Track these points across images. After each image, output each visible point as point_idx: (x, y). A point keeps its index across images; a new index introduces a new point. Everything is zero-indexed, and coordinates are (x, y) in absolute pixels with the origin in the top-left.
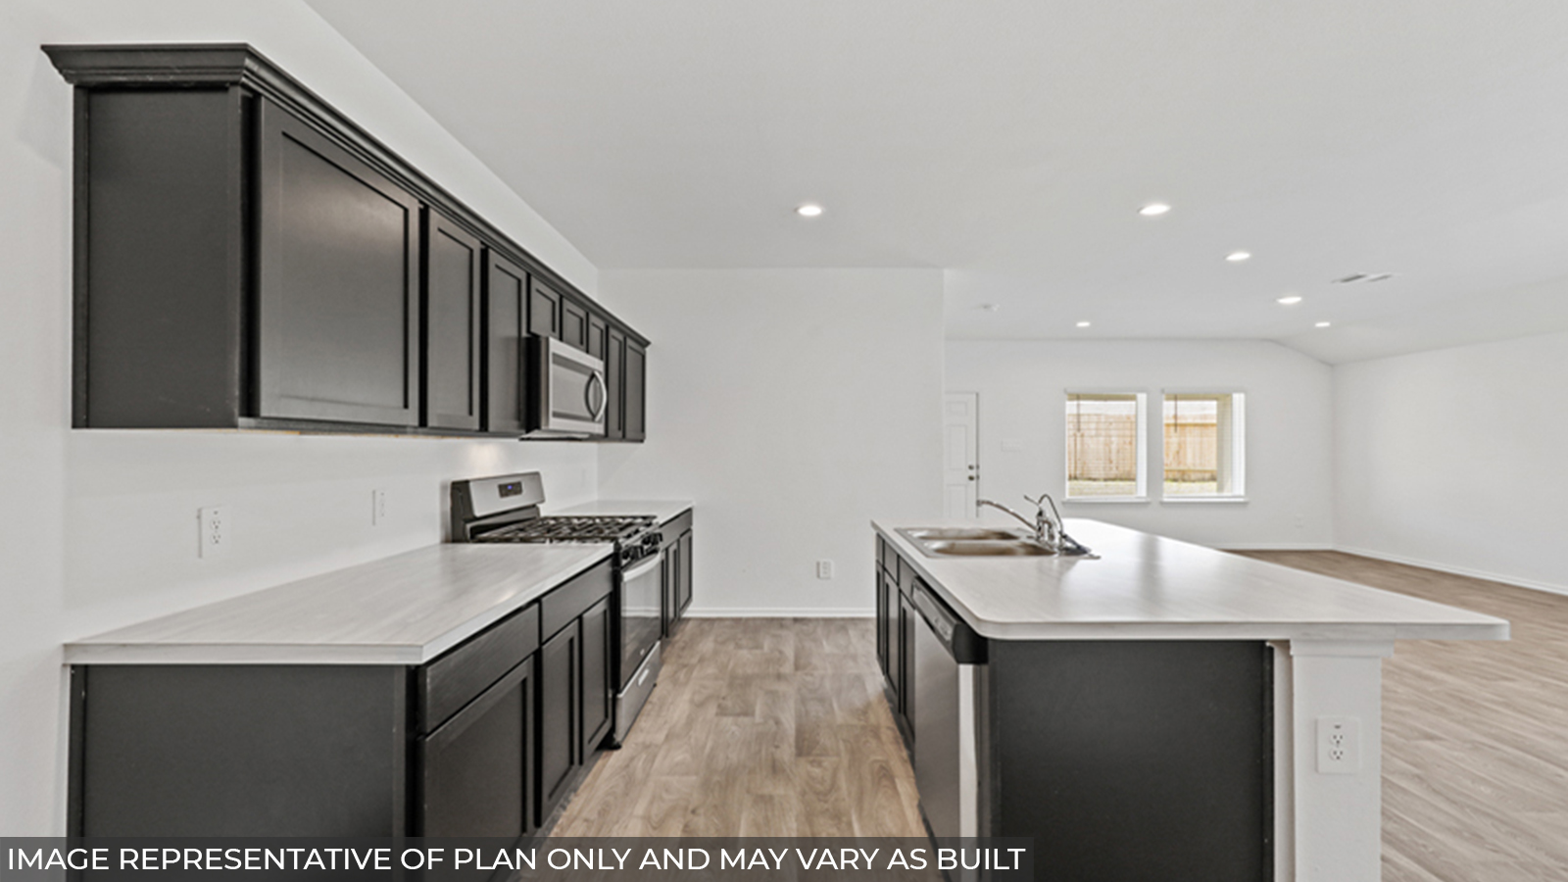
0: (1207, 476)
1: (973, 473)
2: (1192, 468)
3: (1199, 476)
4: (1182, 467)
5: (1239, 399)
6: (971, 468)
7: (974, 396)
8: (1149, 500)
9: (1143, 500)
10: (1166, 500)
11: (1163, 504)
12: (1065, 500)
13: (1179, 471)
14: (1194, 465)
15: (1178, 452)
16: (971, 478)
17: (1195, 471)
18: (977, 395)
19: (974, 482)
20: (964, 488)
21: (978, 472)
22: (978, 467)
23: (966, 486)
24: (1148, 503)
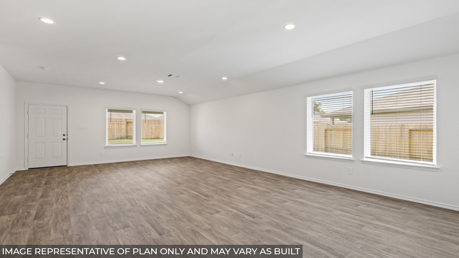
1: (65, 137)
5: (165, 114)
6: (64, 135)
7: (66, 107)
8: (136, 145)
9: (135, 145)
10: (142, 144)
11: (141, 146)
12: (106, 146)
16: (64, 139)
18: (67, 107)
19: (66, 140)
20: (60, 143)
21: (67, 137)
22: (67, 135)
23: (62, 142)
24: (136, 146)
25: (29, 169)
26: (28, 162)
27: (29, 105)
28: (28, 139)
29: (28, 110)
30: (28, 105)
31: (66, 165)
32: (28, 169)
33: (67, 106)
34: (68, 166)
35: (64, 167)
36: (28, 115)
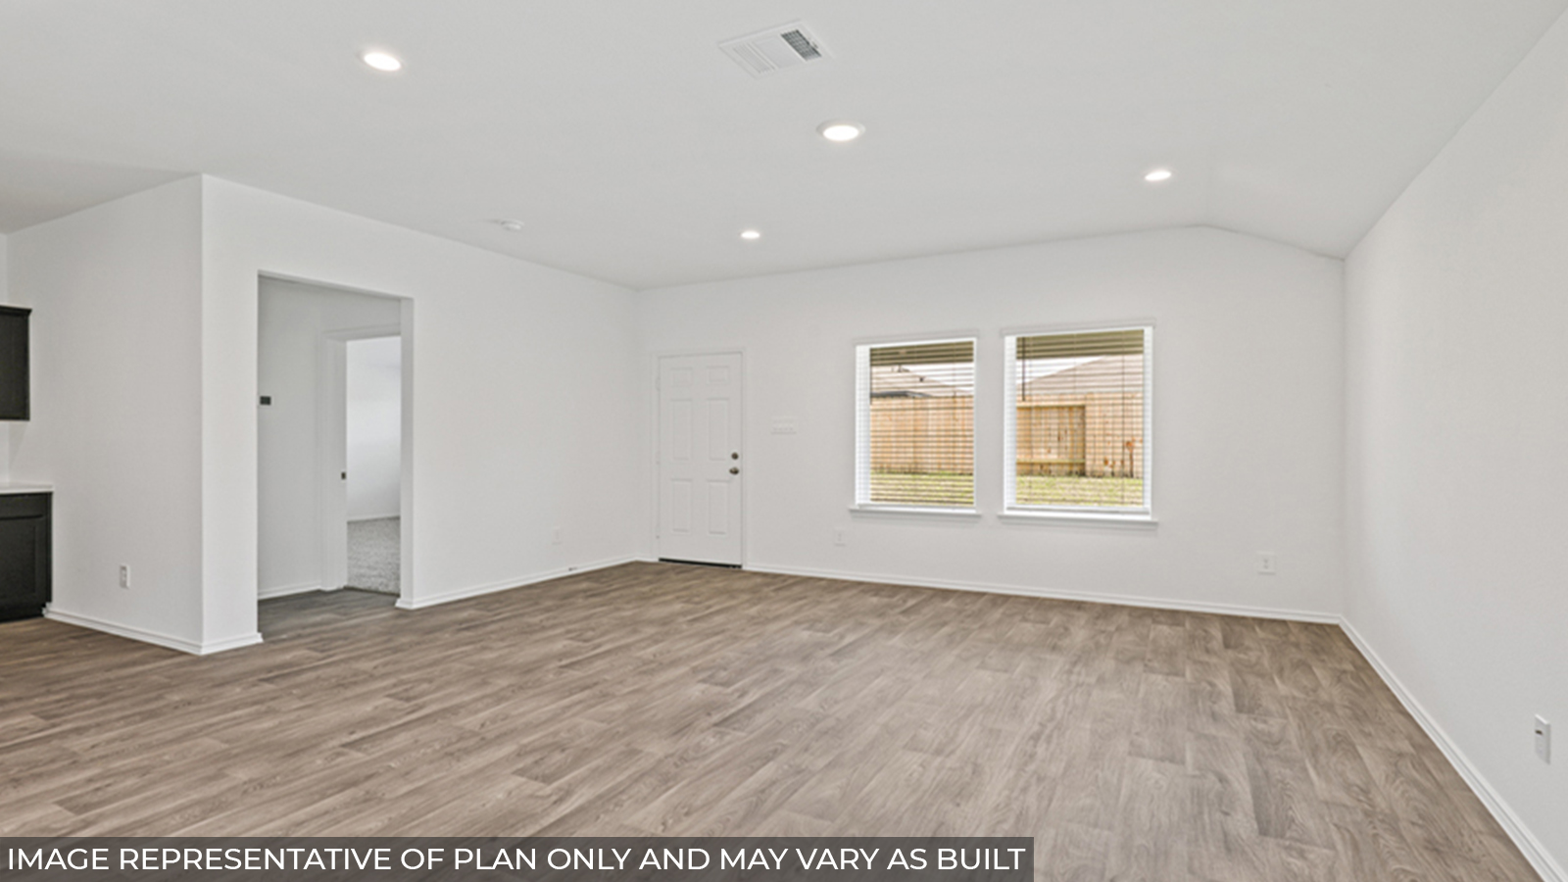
1: (735, 464)
5: (1148, 339)
6: (734, 456)
7: (740, 356)
8: (980, 511)
9: (973, 512)
10: (1007, 513)
11: (1001, 517)
12: (855, 507)
16: (734, 472)
19: (739, 476)
20: (727, 484)
21: (741, 464)
22: (742, 456)
23: (729, 481)
24: (978, 516)
25: (662, 560)
26: (657, 536)
27: (661, 360)
28: (658, 465)
29: (657, 377)
31: (737, 563)
32: (658, 560)
33: (742, 352)
34: (744, 568)
35: (735, 569)
36: (659, 391)
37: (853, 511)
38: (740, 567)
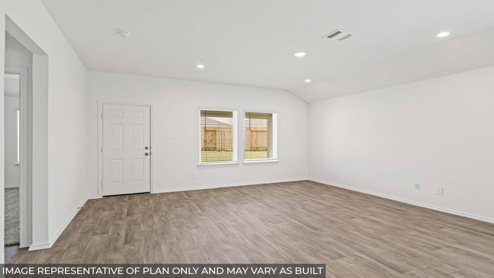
0: (265, 149)
1: (148, 151)
2: (260, 146)
3: (262, 149)
4: (257, 146)
5: (275, 116)
6: (146, 148)
9: (236, 163)
10: (245, 162)
11: (244, 164)
13: (256, 147)
14: (261, 145)
15: (256, 141)
16: (146, 154)
17: (261, 147)
18: (150, 107)
19: (149, 155)
20: (142, 160)
21: (150, 151)
22: (150, 148)
23: (143, 159)
24: (238, 164)
25: (104, 197)
26: (102, 186)
27: (104, 105)
28: (102, 153)
29: (103, 113)
30: (102, 104)
31: (149, 191)
32: (102, 197)
33: (150, 105)
34: (151, 193)
35: (146, 194)
36: (102, 119)
37: (198, 166)
38: (149, 193)
